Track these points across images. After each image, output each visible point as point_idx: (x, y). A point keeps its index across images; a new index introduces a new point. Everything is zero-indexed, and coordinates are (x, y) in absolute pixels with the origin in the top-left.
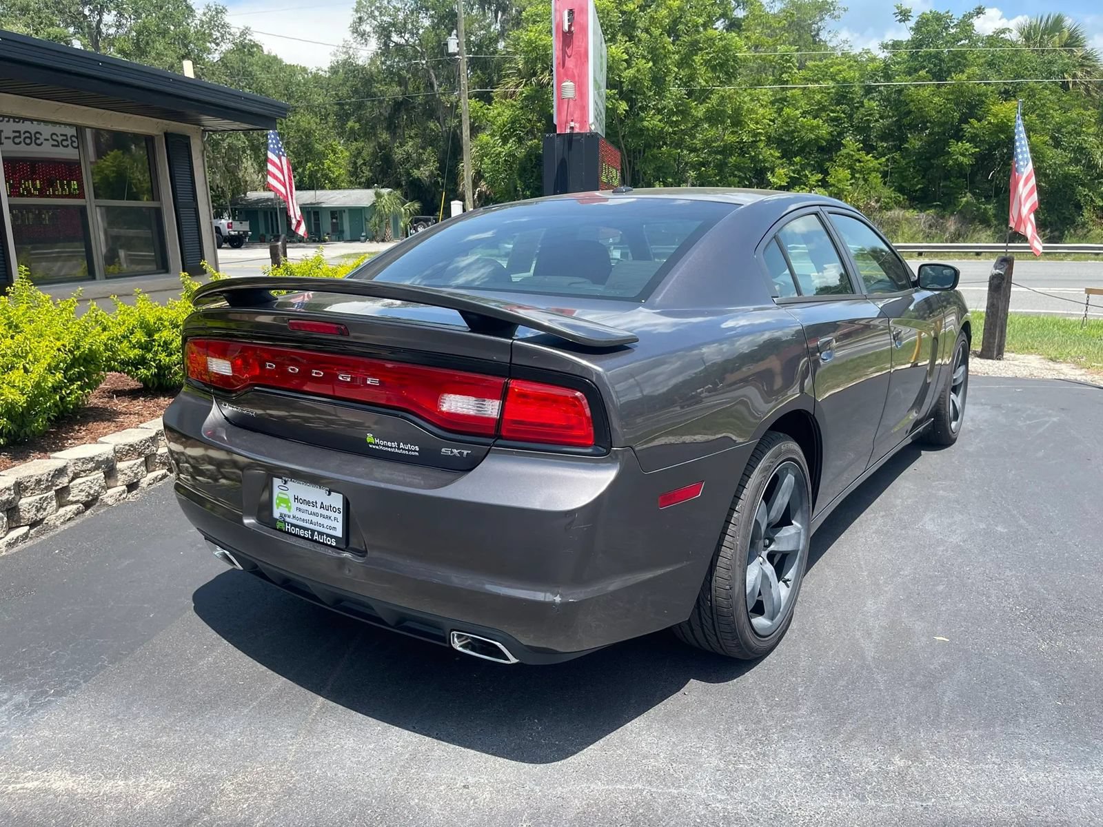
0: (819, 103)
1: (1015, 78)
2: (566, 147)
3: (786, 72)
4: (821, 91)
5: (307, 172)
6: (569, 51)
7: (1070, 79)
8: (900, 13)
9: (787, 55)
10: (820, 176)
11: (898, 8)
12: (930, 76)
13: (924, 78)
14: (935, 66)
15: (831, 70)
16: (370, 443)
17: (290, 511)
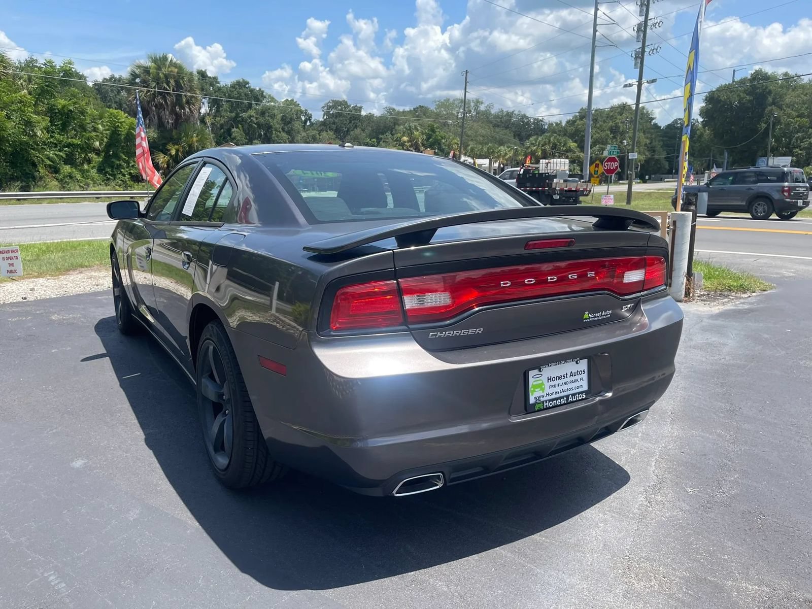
16: (586, 319)
17: (543, 392)
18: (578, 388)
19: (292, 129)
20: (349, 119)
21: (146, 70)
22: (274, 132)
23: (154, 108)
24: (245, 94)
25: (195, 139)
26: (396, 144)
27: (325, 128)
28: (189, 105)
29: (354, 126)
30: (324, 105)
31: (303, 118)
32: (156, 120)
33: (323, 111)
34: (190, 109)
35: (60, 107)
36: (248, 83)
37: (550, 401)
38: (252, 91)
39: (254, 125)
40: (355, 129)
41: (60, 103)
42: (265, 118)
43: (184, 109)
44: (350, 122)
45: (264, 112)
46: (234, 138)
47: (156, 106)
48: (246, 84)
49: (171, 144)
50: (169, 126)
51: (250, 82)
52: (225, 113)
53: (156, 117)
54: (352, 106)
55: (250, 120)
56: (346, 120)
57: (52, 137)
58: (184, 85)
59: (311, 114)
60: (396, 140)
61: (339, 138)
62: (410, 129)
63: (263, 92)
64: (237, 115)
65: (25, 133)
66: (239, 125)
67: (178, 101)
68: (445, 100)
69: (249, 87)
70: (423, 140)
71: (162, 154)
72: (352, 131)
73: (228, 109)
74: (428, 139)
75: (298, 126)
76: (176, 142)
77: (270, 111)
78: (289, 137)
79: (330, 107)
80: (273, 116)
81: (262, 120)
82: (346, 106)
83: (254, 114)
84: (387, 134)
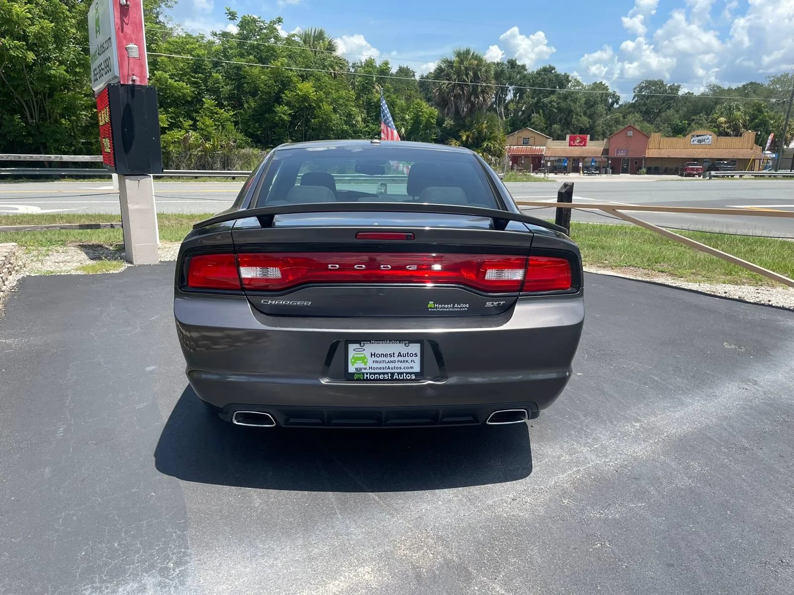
0: (182, 69)
1: (305, 68)
3: (154, 44)
4: (183, 60)
6: (126, 20)
7: (332, 71)
8: (230, 13)
9: (153, 31)
10: (191, 122)
11: (228, 10)
12: (257, 61)
13: (254, 61)
14: (258, 54)
15: (187, 47)
16: (430, 308)
17: (366, 365)
18: (407, 368)
19: (594, 113)
20: (662, 100)
21: (450, 64)
22: (574, 116)
23: (452, 98)
24: (550, 80)
25: (484, 126)
26: (711, 125)
27: (633, 110)
28: (484, 94)
29: (667, 106)
30: (636, 86)
31: (610, 101)
32: (453, 109)
33: (634, 92)
34: (484, 98)
35: (376, 100)
36: (554, 69)
37: (371, 374)
38: (557, 76)
39: (554, 110)
40: (668, 110)
41: (375, 97)
42: (567, 102)
43: (478, 98)
44: (663, 103)
45: (567, 96)
46: (533, 123)
47: (455, 96)
48: (552, 70)
49: (463, 131)
50: (463, 114)
51: (556, 68)
52: (527, 99)
53: (453, 106)
54: (668, 85)
55: (550, 105)
56: (659, 101)
57: (367, 126)
58: (481, 76)
59: (619, 96)
60: (712, 122)
61: (648, 120)
62: (730, 109)
63: (568, 77)
64: (539, 101)
65: (346, 123)
66: (541, 110)
67: (474, 92)
68: (782, 76)
69: (555, 72)
70: (745, 121)
71: (454, 140)
72: (663, 112)
73: (530, 96)
74: (752, 120)
75: (602, 109)
76: (467, 128)
77: (573, 95)
78: (590, 121)
79: (643, 88)
80: (575, 101)
81: (563, 105)
82: (661, 86)
83: (555, 100)
84: (701, 114)
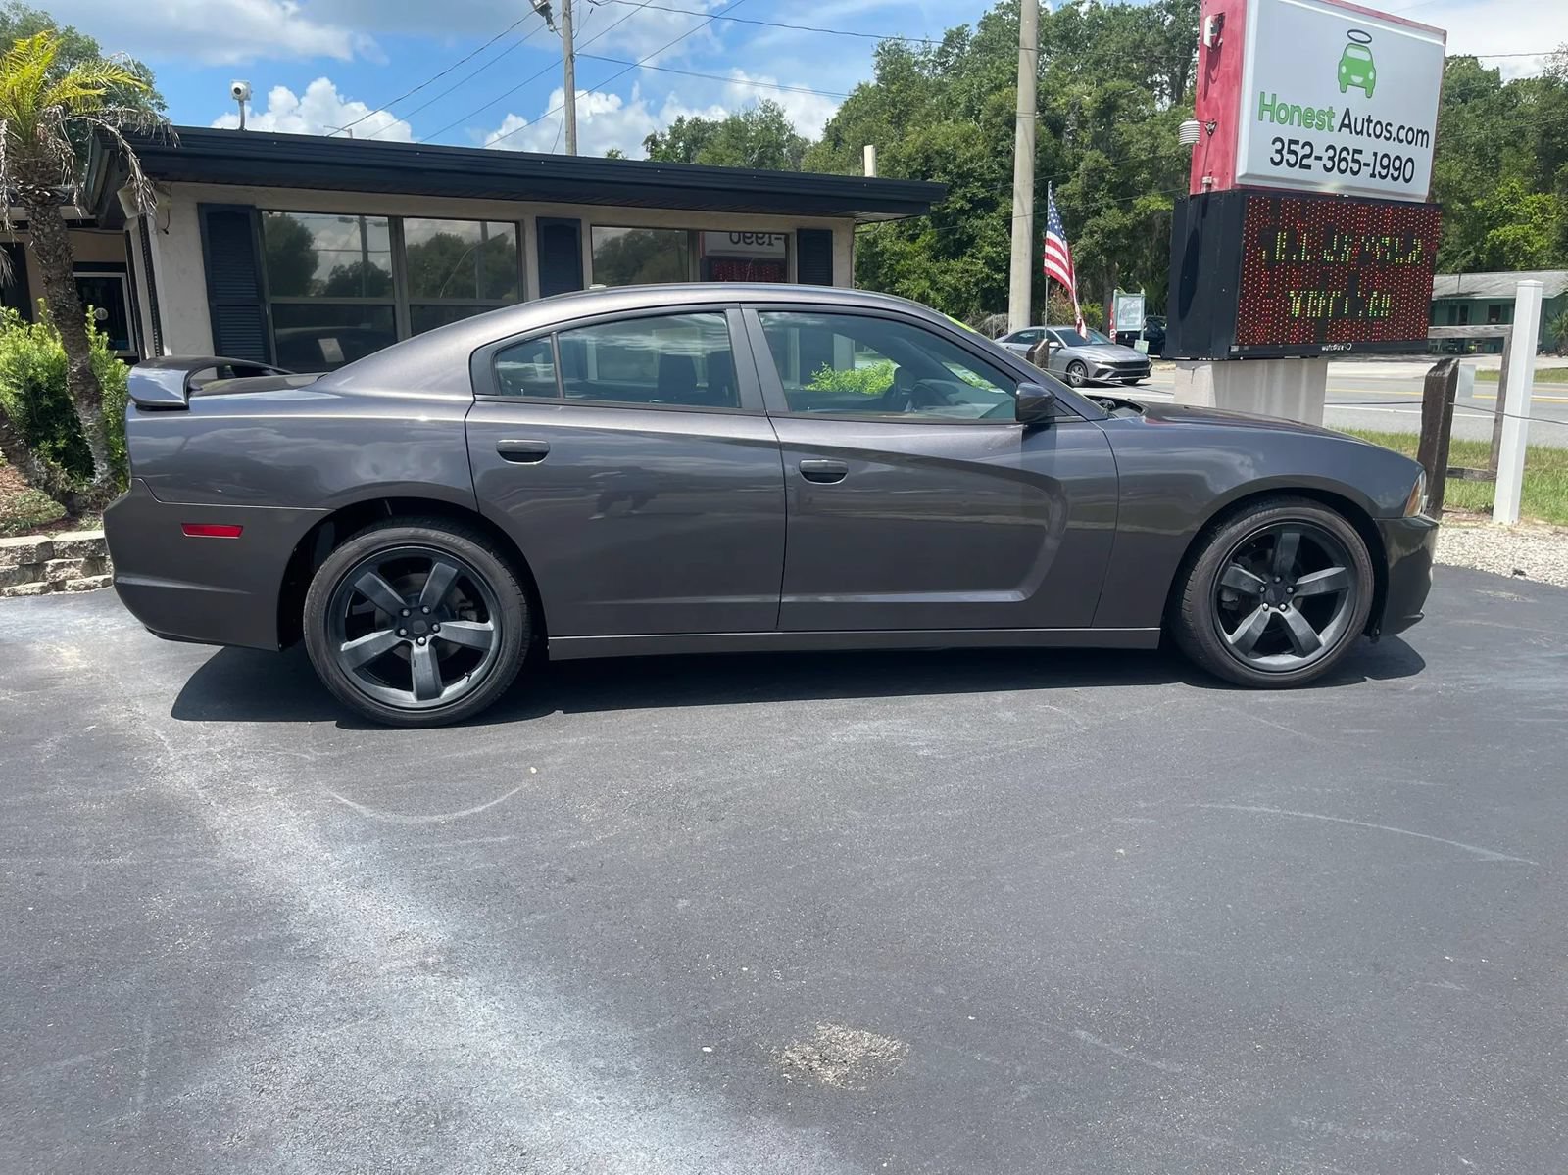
2: (1200, 215)
5: (1487, 245)
6: (1214, 75)
